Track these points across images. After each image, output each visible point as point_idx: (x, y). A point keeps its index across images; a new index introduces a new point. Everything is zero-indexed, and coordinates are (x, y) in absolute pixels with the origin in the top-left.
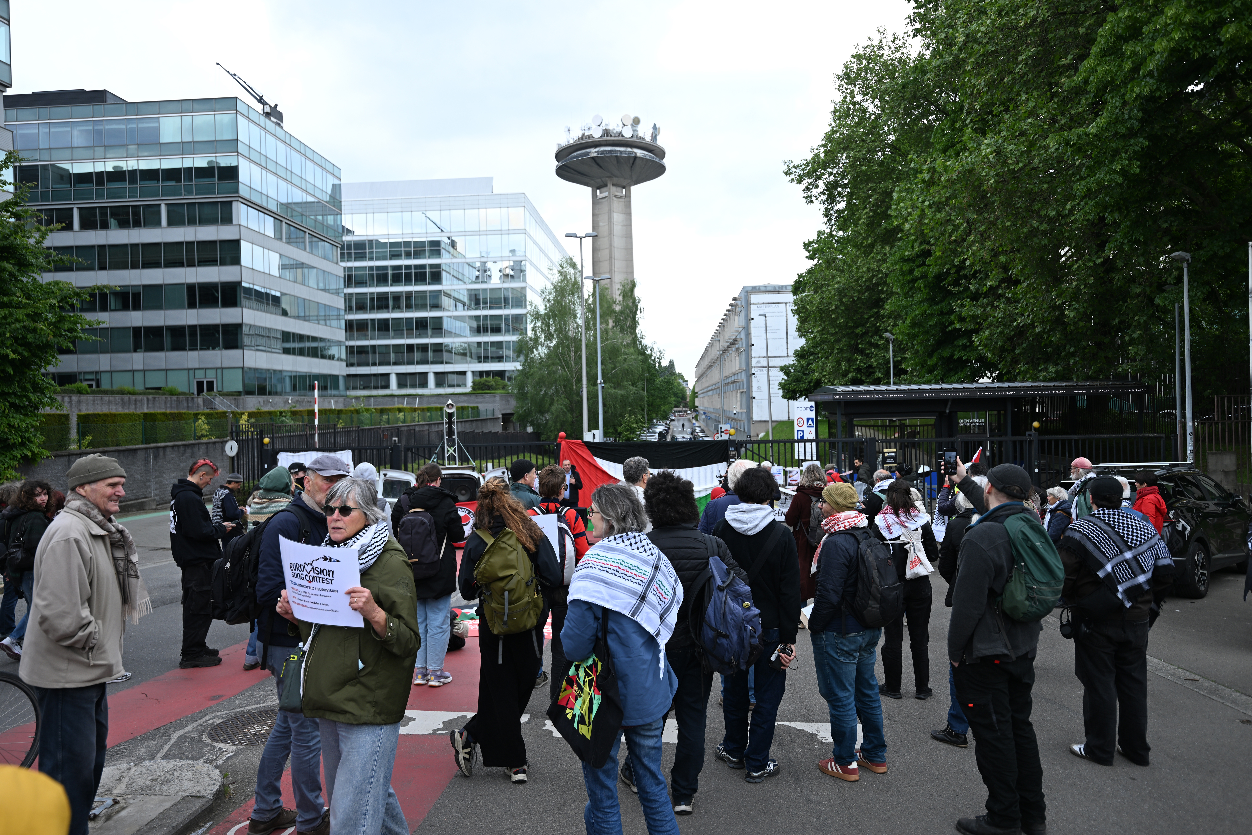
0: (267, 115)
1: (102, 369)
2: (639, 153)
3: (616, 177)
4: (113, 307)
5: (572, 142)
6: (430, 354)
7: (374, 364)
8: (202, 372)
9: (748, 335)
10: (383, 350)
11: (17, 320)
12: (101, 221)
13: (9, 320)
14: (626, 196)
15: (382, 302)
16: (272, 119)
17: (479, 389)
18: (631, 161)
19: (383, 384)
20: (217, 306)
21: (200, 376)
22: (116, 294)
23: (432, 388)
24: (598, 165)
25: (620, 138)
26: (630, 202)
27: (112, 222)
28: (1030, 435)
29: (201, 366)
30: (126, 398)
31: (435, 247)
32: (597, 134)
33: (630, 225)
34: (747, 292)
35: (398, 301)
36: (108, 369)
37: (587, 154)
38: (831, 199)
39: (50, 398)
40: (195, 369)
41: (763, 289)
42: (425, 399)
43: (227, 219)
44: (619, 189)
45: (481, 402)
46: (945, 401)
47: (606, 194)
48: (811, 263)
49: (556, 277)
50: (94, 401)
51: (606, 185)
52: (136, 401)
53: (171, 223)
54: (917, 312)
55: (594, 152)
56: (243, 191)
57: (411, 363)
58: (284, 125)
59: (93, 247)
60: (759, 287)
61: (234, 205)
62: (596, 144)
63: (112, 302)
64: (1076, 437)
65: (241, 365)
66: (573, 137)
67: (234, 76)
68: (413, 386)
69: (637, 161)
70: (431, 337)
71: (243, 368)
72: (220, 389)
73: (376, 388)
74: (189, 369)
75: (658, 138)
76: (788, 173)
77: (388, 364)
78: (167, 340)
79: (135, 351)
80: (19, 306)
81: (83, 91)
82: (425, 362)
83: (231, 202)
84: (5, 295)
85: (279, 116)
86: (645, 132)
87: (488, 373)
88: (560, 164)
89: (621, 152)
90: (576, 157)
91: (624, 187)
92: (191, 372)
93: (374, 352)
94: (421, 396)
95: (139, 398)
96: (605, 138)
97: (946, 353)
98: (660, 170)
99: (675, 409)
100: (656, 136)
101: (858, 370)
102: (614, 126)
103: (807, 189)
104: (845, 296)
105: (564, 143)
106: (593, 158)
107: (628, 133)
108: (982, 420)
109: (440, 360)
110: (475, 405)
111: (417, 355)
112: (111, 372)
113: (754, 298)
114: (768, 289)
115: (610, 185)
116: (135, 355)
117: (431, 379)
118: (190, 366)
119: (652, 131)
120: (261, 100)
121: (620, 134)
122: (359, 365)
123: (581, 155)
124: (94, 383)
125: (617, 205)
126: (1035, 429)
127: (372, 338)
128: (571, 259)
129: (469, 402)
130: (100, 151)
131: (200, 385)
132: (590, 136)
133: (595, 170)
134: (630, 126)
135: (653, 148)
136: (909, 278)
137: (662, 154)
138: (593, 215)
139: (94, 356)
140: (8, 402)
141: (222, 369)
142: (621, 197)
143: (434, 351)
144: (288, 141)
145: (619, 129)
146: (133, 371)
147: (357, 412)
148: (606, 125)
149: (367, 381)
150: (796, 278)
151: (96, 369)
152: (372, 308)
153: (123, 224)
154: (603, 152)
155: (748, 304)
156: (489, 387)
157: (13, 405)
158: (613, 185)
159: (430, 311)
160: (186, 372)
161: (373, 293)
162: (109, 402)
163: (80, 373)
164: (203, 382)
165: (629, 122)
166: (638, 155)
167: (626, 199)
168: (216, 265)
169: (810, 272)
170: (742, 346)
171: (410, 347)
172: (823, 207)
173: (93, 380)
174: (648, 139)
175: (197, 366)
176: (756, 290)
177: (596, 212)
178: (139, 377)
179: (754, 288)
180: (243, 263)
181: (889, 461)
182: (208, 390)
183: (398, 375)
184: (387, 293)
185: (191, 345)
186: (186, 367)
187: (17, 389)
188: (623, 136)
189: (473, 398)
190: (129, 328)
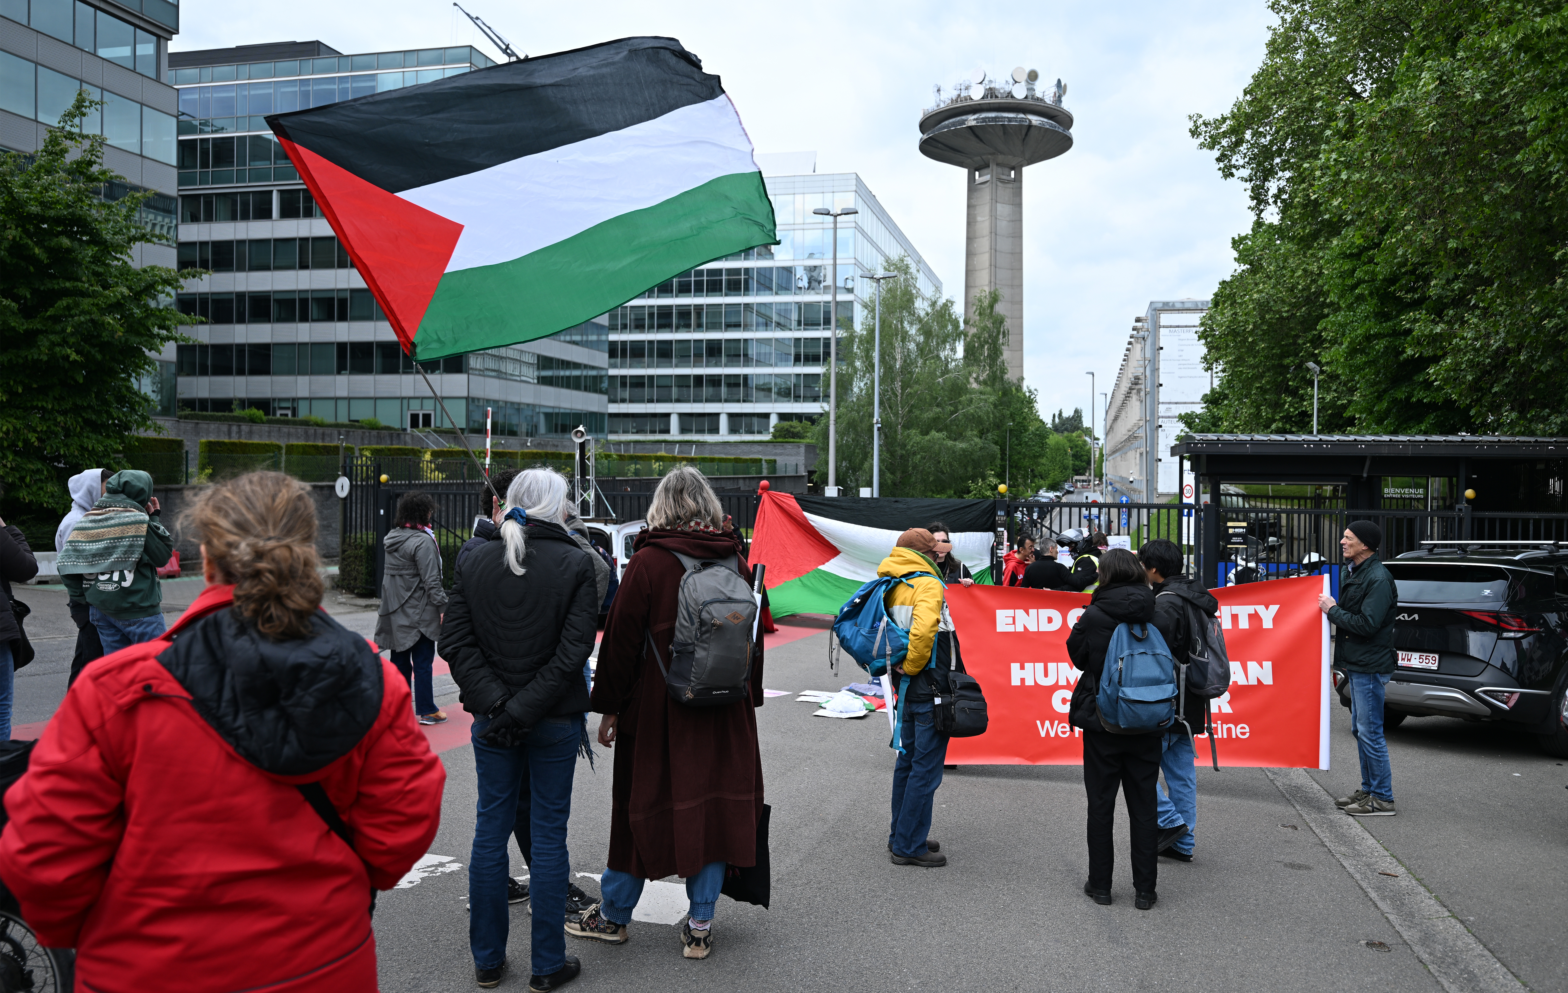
1: (300, 395)
2: (1035, 120)
3: (1001, 153)
4: (315, 317)
5: (943, 105)
6: (724, 389)
7: (651, 401)
8: (418, 402)
9: (1155, 370)
10: (663, 382)
12: (305, 208)
14: (1015, 180)
15: (664, 318)
17: (780, 436)
18: (1024, 132)
19: (662, 427)
21: (415, 407)
22: (318, 301)
23: (724, 435)
24: (977, 136)
25: (1010, 100)
26: (1021, 188)
28: (1460, 510)
29: (417, 395)
30: (311, 430)
32: (977, 94)
33: (1020, 220)
34: (1155, 310)
35: (684, 317)
36: (307, 395)
37: (963, 122)
40: (409, 398)
41: (1178, 306)
42: (708, 448)
44: (1006, 170)
45: (781, 454)
46: (1360, 460)
47: (987, 177)
48: (1238, 268)
51: (987, 166)
52: (323, 434)
55: (971, 120)
57: (697, 400)
59: (294, 239)
60: (1174, 303)
62: (976, 109)
63: (314, 310)
65: (465, 394)
66: (946, 98)
67: (475, 19)
68: (701, 431)
69: (1033, 132)
70: (726, 366)
71: (467, 398)
72: (439, 424)
73: (653, 432)
74: (403, 398)
75: (1063, 99)
76: (1194, 133)
77: (668, 400)
78: (377, 361)
79: (339, 373)
81: (294, 44)
82: (717, 399)
86: (1045, 90)
87: (799, 417)
88: (925, 137)
89: (1010, 119)
90: (947, 126)
91: (1013, 168)
92: (405, 402)
93: (651, 385)
94: (706, 443)
95: (328, 431)
96: (989, 101)
98: (1062, 144)
99: (1076, 477)
100: (1060, 97)
102: (1001, 82)
103: (1224, 156)
105: (931, 108)
106: (970, 128)
107: (1020, 93)
108: (1421, 491)
109: (736, 397)
110: (772, 458)
111: (705, 391)
112: (311, 399)
113: (1166, 319)
114: (1187, 306)
115: (993, 165)
116: (339, 378)
117: (723, 422)
118: (404, 394)
119: (1054, 89)
120: (506, 50)
121: (1010, 95)
122: (632, 401)
123: (954, 124)
124: (289, 413)
125: (1003, 192)
126: (1469, 501)
127: (649, 366)
129: (765, 454)
131: (414, 418)
132: (968, 98)
133: (973, 144)
134: (1023, 83)
135: (1056, 113)
136: (1349, 282)
137: (1066, 120)
138: (969, 206)
139: (290, 379)
141: (442, 398)
142: (1009, 182)
143: (729, 385)
145: (1007, 89)
146: (337, 399)
148: (990, 81)
149: (641, 423)
151: (292, 394)
152: (651, 327)
154: (984, 120)
155: (1157, 326)
156: (796, 435)
158: (998, 165)
159: (726, 330)
160: (399, 401)
161: (653, 307)
163: (274, 400)
164: (418, 415)
165: (1023, 78)
166: (1034, 123)
167: (1016, 185)
170: (1146, 385)
171: (699, 379)
172: (1248, 184)
173: (288, 408)
174: (1049, 100)
175: (411, 394)
176: (1169, 308)
177: (973, 202)
178: (343, 405)
179: (1166, 304)
182: (424, 425)
183: (681, 415)
184: (670, 307)
185: (405, 367)
186: (398, 395)
187: (94, 402)
188: (1012, 97)
189: (770, 448)
190: (333, 343)
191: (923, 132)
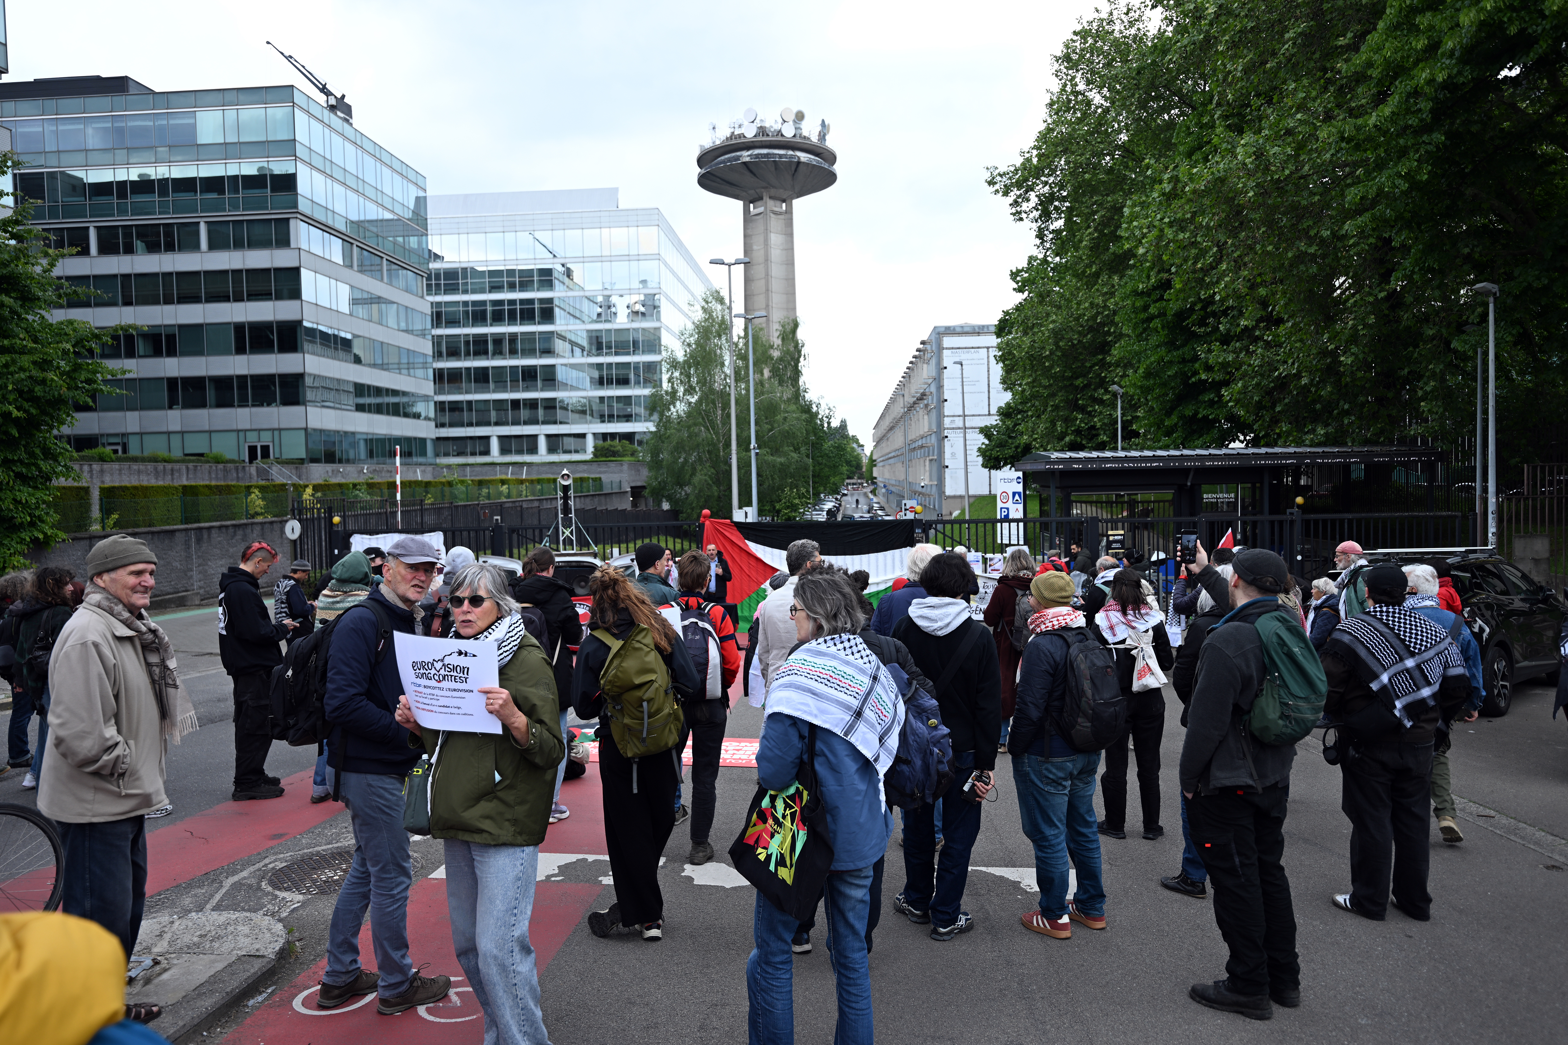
0: (332, 108)
1: (129, 430)
2: (804, 157)
3: (774, 187)
4: (141, 353)
5: (718, 142)
6: (541, 412)
7: (470, 424)
8: (255, 434)
9: (940, 387)
10: (482, 407)
11: (22, 369)
12: (124, 244)
13: (12, 369)
14: (786, 212)
15: (479, 346)
16: (339, 113)
17: (602, 456)
18: (793, 168)
19: (482, 449)
20: (272, 352)
21: (252, 439)
22: (144, 336)
23: (543, 455)
24: (751, 172)
25: (780, 138)
26: (791, 219)
27: (139, 245)
28: (1291, 514)
29: (254, 427)
30: (160, 466)
31: (546, 277)
32: (750, 133)
33: (792, 249)
34: (939, 334)
35: (499, 345)
36: (137, 430)
37: (738, 158)
38: (1046, 215)
39: (65, 466)
40: (246, 431)
41: (958, 330)
42: (535, 468)
43: (284, 241)
44: (778, 203)
45: (605, 472)
46: (1186, 471)
47: (761, 209)
48: (1020, 297)
49: (698, 315)
50: (120, 470)
51: (761, 198)
52: (172, 470)
53: (212, 247)
54: (1153, 359)
55: (746, 156)
56: (303, 206)
57: (516, 423)
58: (354, 121)
59: (115, 276)
60: (954, 327)
61: (292, 223)
62: (749, 146)
63: (140, 346)
64: (1350, 516)
65: (304, 426)
66: (720, 137)
67: (289, 58)
68: (519, 452)
69: (801, 167)
70: (542, 390)
71: (306, 429)
72: (277, 456)
73: (473, 454)
74: (238, 431)
75: (827, 137)
76: (991, 183)
77: (488, 424)
78: (210, 394)
79: (170, 408)
80: (23, 351)
81: (98, 78)
82: (534, 421)
83: (288, 219)
84: (6, 337)
85: (347, 110)
86: (810, 130)
87: (613, 436)
88: (703, 171)
89: (781, 156)
90: (723, 162)
91: (784, 201)
92: (241, 434)
93: (470, 409)
94: (529, 465)
95: (177, 466)
96: (760, 138)
97: (1189, 412)
98: (829, 179)
99: (848, 481)
100: (824, 135)
101: (1078, 432)
102: (772, 122)
103: (1016, 203)
104: (1062, 338)
105: (708, 144)
106: (745, 163)
107: (789, 132)
108: (1232, 495)
109: (553, 419)
110: (597, 476)
111: (524, 413)
112: (141, 434)
113: (947, 341)
114: (966, 330)
115: (766, 198)
116: (170, 413)
117: (542, 443)
118: (240, 427)
119: (819, 128)
120: (324, 90)
121: (779, 133)
122: (451, 425)
123: (729, 160)
124: (120, 448)
125: (775, 223)
126: (1299, 506)
127: (468, 392)
128: (718, 292)
129: (589, 472)
130: (121, 155)
131: (252, 450)
132: (742, 136)
133: (748, 179)
134: (791, 123)
135: (821, 151)
136: (1143, 316)
137: (831, 158)
138: (745, 236)
139: (119, 414)
140: (13, 471)
141: (280, 430)
142: (781, 214)
143: (546, 408)
144: (359, 142)
145: (777, 127)
146: (169, 433)
147: (450, 484)
148: (762, 121)
149: (461, 446)
150: (1000, 315)
151: (122, 430)
152: (468, 354)
153: (153, 247)
154: (757, 156)
155: (940, 348)
156: (614, 454)
157: (19, 475)
158: (771, 198)
159: (540, 357)
160: (235, 434)
161: (468, 335)
162: (139, 472)
163: (102, 435)
164: (256, 447)
165: (791, 118)
166: (802, 159)
167: (787, 216)
168: (271, 299)
169: (1019, 308)
170: (932, 401)
171: (516, 403)
172: (1035, 226)
173: (118, 444)
174: (814, 139)
175: (248, 427)
176: (950, 331)
177: (749, 232)
178: (176, 440)
179: (947, 328)
180: (304, 298)
181: (1114, 546)
182: (262, 457)
183: (500, 437)
184: (486, 335)
185: (240, 401)
186: (234, 428)
187: (24, 456)
188: (782, 135)
189: (594, 466)
190: (162, 379)
191: (700, 167)
